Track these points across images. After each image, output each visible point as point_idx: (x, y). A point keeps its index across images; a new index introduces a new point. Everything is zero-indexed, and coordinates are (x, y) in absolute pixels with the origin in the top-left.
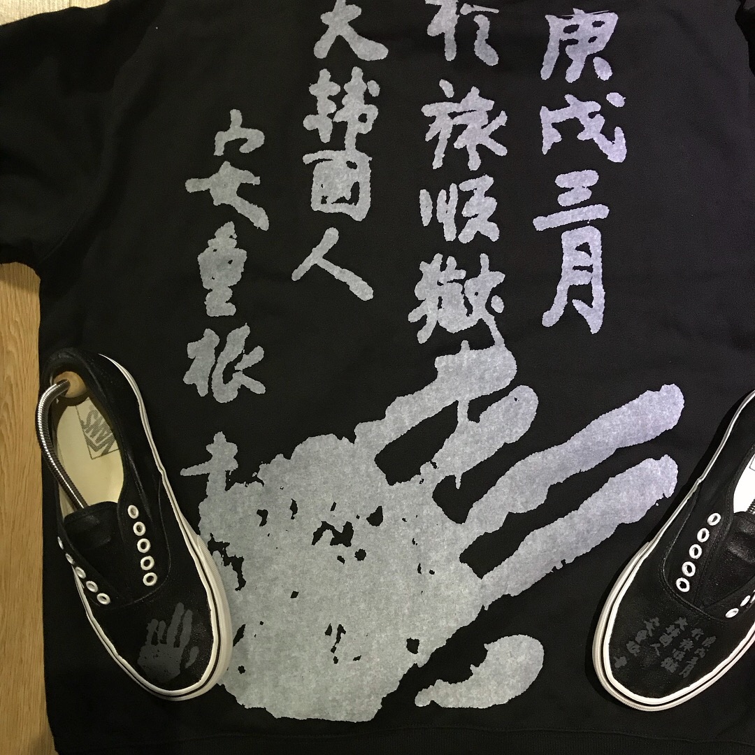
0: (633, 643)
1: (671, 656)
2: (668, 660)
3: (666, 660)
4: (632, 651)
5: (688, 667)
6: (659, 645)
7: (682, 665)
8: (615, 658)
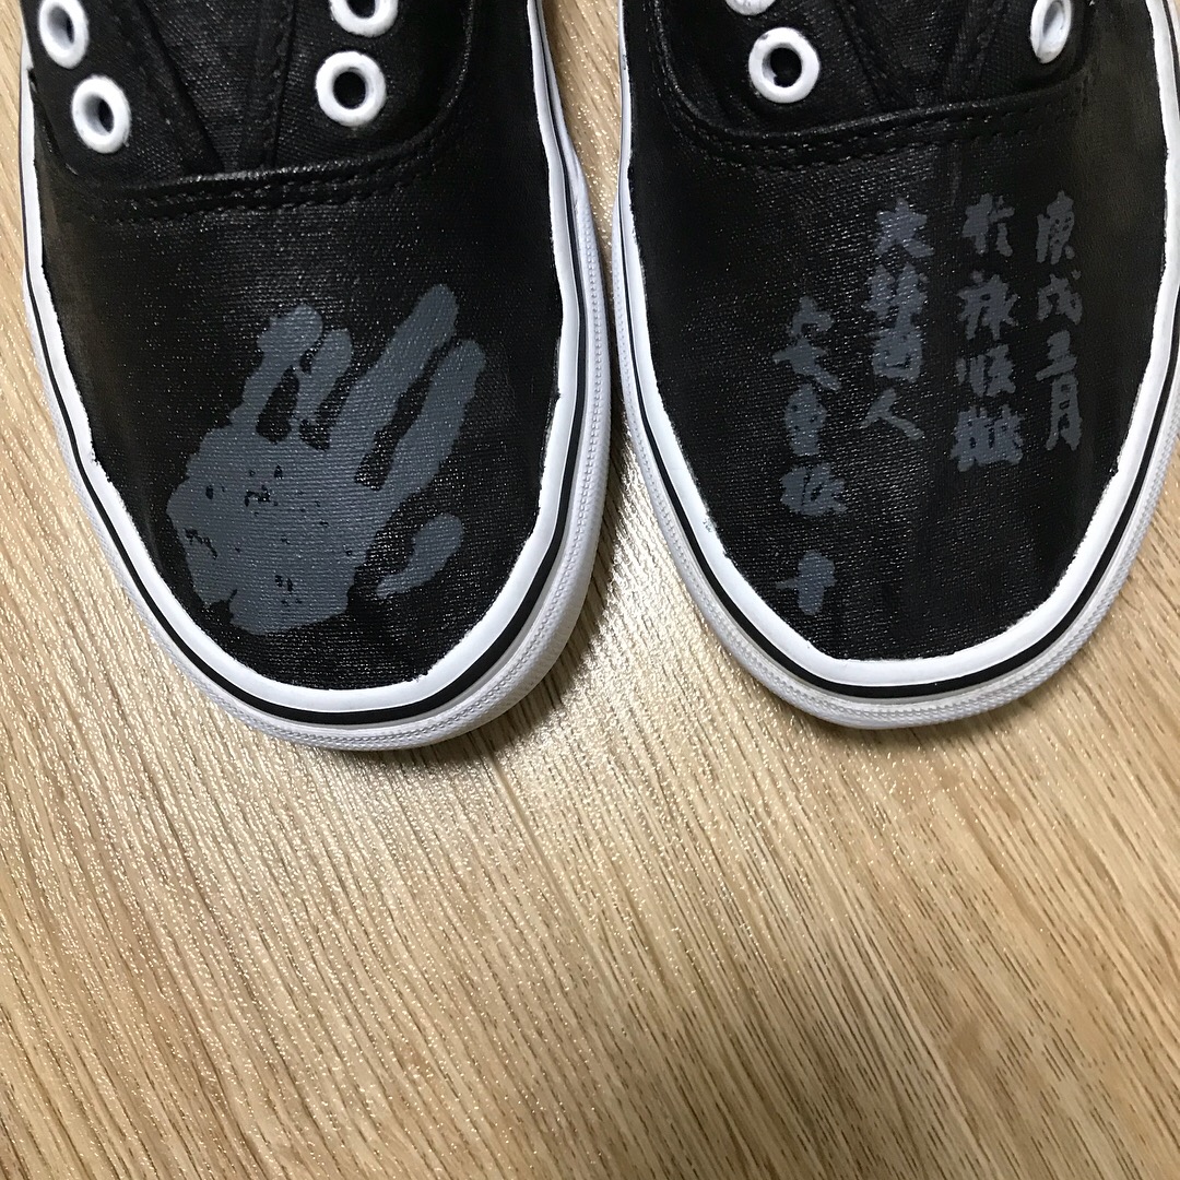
0: (798, 472)
1: (964, 397)
2: (969, 425)
3: (962, 432)
4: (817, 508)
5: (1057, 397)
6: (889, 397)
7: (1030, 399)
8: (782, 585)
